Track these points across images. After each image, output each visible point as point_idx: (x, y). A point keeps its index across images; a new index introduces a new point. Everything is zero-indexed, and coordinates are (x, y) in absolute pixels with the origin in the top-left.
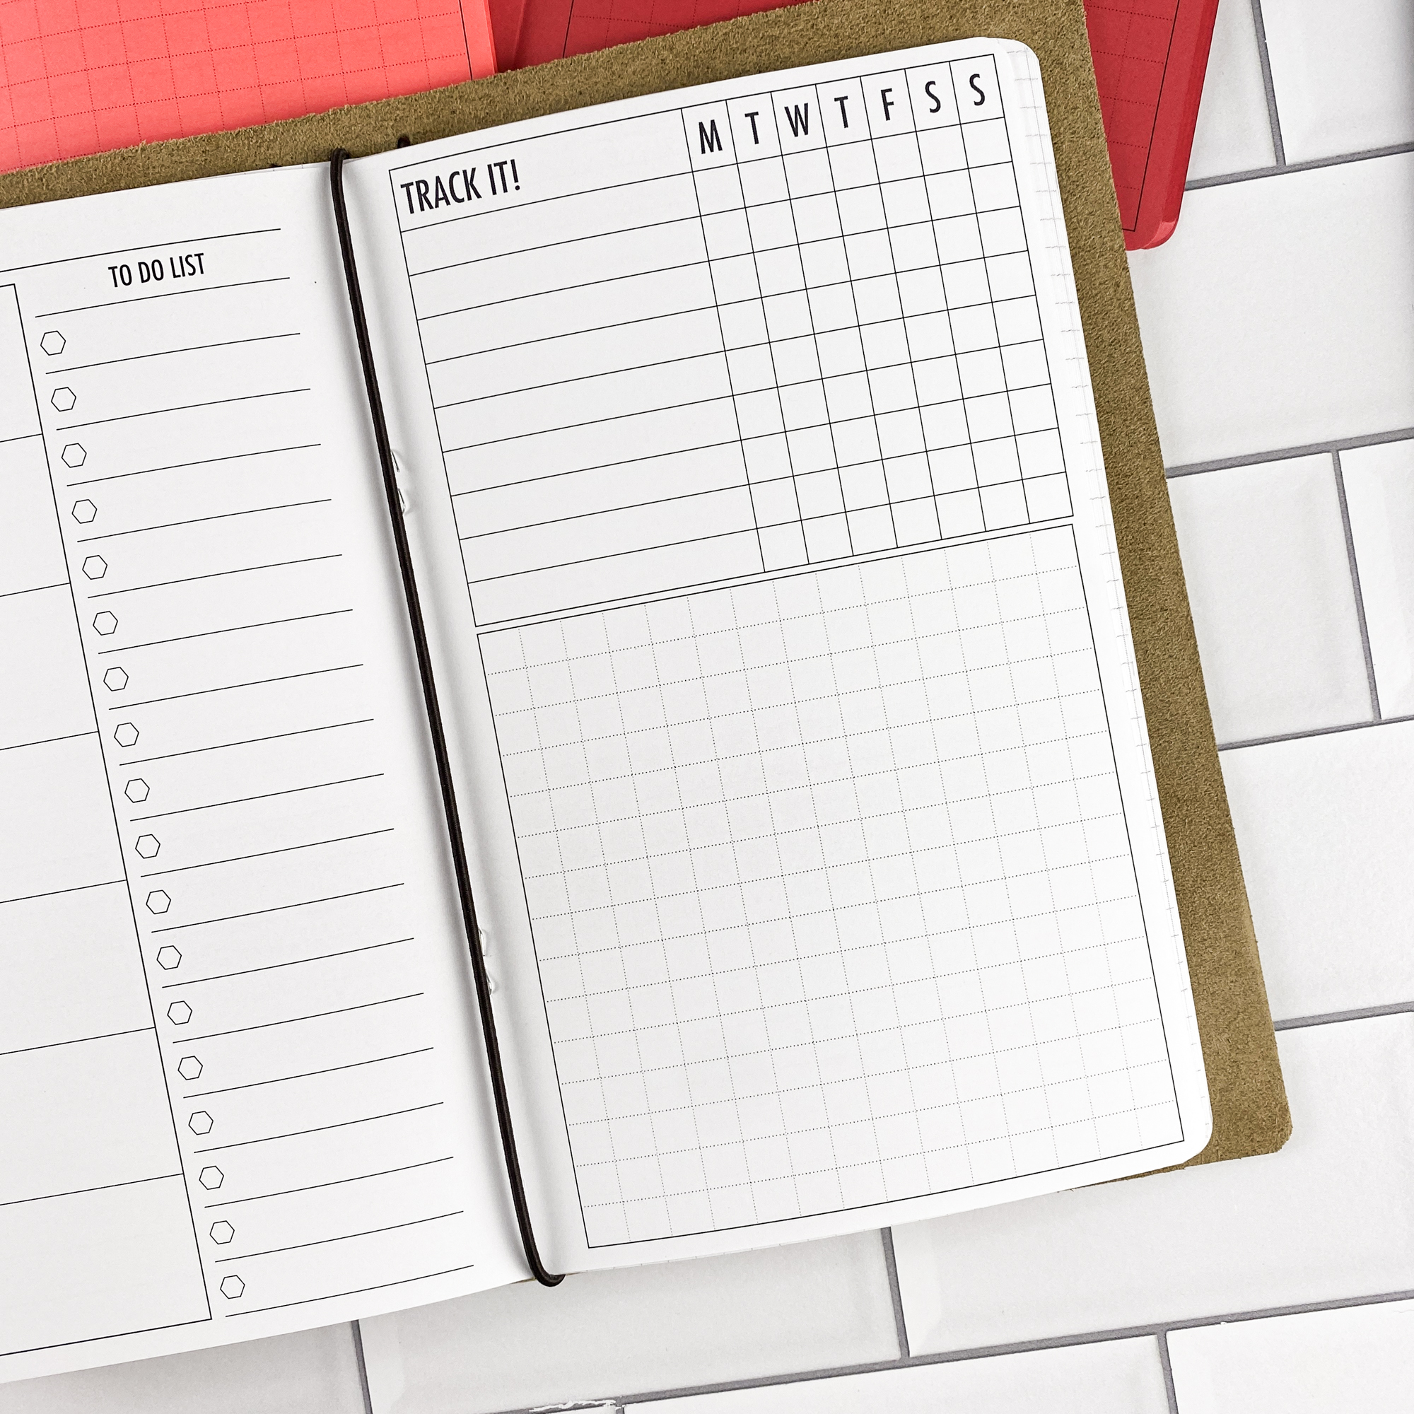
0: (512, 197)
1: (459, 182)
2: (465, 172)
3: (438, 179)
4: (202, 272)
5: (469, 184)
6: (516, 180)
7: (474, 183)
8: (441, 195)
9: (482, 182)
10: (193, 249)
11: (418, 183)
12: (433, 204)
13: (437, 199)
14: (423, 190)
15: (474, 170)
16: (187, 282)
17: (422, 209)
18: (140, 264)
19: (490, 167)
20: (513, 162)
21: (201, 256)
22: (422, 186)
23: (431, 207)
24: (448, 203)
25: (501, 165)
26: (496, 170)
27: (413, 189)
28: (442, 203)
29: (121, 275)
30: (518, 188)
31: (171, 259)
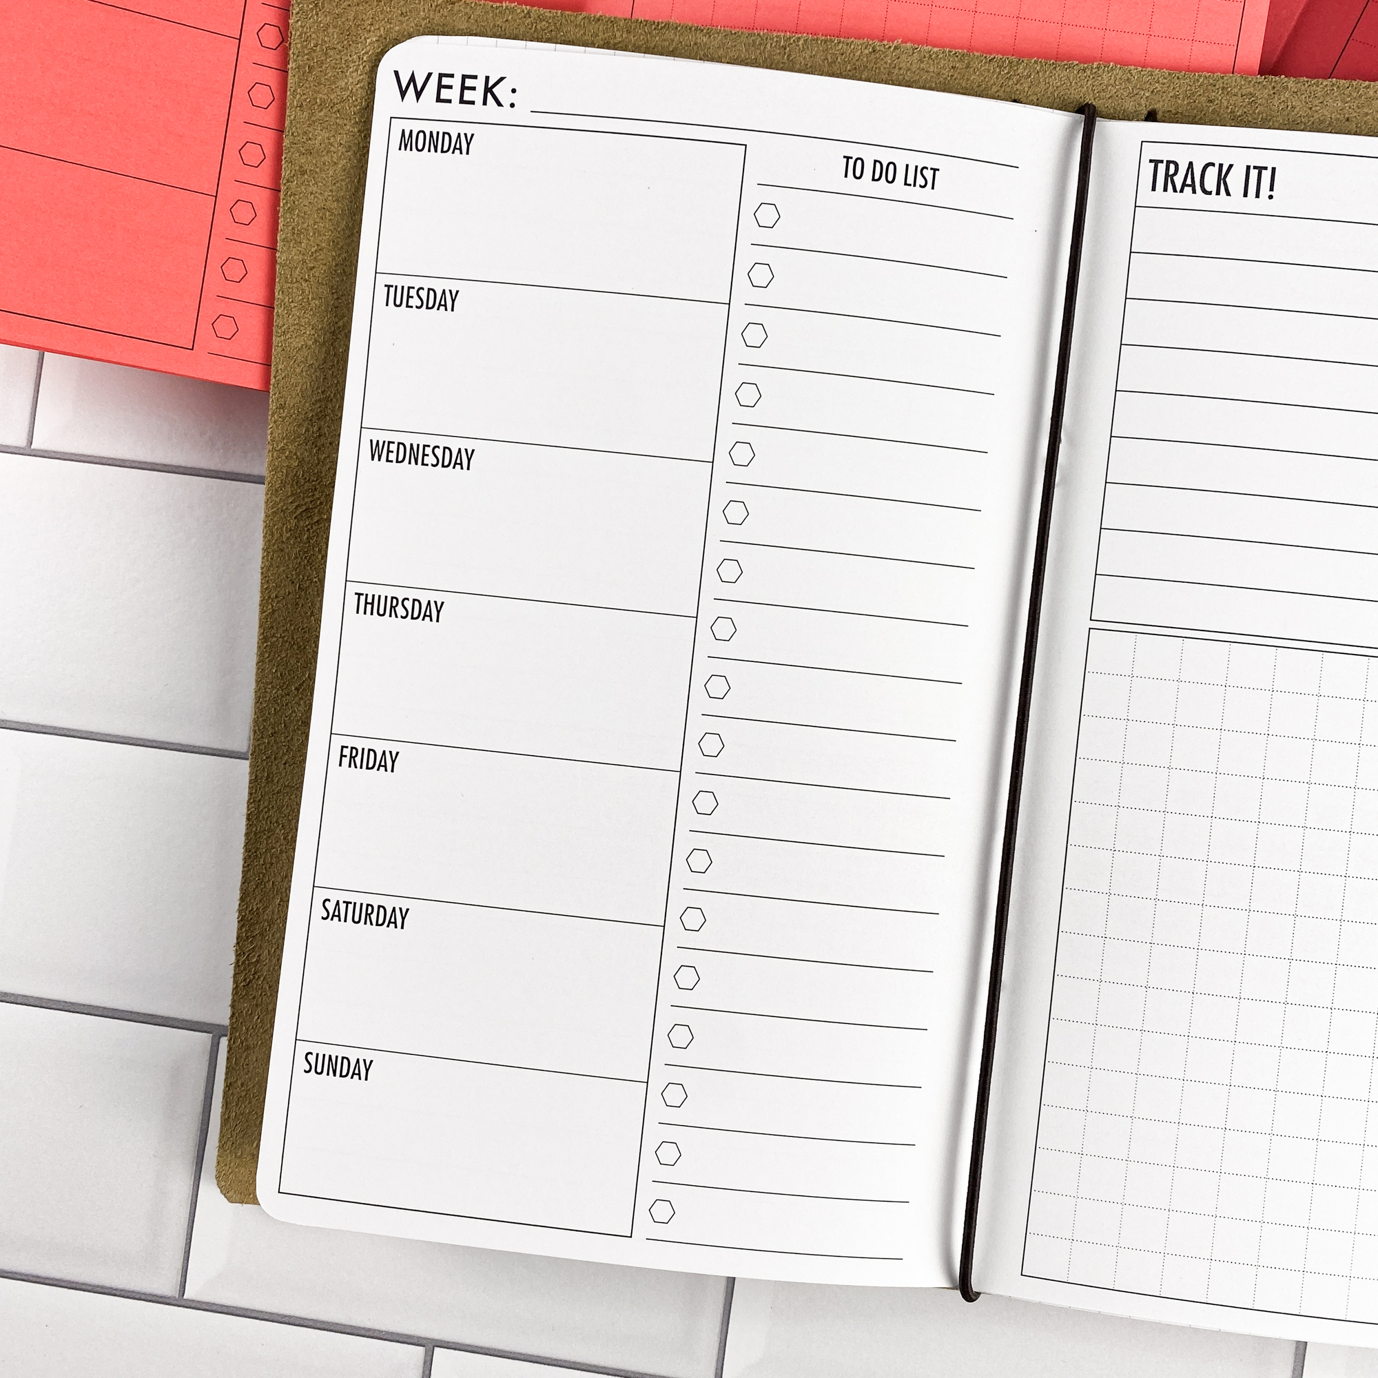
0: (1263, 204)
1: (1212, 174)
2: (1221, 166)
3: (1191, 164)
4: (933, 188)
5: (1222, 179)
6: (1272, 189)
7: (1227, 180)
8: (1189, 181)
9: (1235, 180)
10: (931, 161)
11: (1169, 162)
12: (1178, 188)
13: (1184, 185)
14: (1172, 171)
15: (1231, 166)
16: (915, 193)
17: (1165, 190)
18: (875, 161)
19: (1248, 168)
20: (1274, 169)
21: (937, 172)
22: (1172, 167)
23: (1175, 190)
24: (1194, 192)
25: (1261, 169)
26: (1254, 173)
27: (1162, 167)
28: (1188, 190)
29: (853, 167)
30: (1271, 197)
31: (907, 166)
